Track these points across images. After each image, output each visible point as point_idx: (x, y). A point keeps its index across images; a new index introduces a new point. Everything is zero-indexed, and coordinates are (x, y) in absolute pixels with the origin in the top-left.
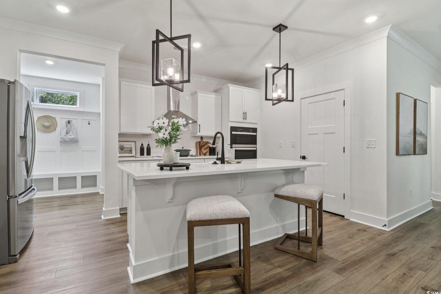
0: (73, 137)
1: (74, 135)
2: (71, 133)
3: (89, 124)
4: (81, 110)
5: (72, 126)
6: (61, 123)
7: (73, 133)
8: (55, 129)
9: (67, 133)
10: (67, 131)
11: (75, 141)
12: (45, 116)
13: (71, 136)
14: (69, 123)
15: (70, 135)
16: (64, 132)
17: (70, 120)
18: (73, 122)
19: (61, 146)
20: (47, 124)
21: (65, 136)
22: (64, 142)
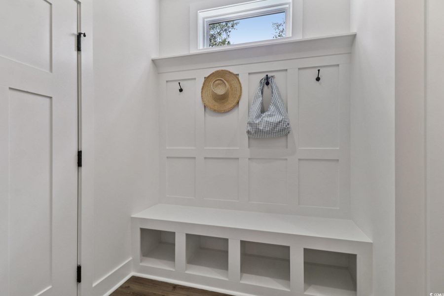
0: (276, 118)
1: (280, 113)
2: (272, 108)
3: (318, 79)
4: (299, 37)
5: (275, 91)
6: (250, 87)
7: (277, 108)
8: (238, 103)
9: (263, 111)
10: (262, 104)
11: (281, 131)
12: (217, 72)
13: (272, 118)
14: (267, 84)
15: (270, 116)
16: (256, 107)
17: (270, 75)
18: (279, 81)
19: (249, 146)
20: (220, 91)
21: (258, 117)
22: (256, 134)
